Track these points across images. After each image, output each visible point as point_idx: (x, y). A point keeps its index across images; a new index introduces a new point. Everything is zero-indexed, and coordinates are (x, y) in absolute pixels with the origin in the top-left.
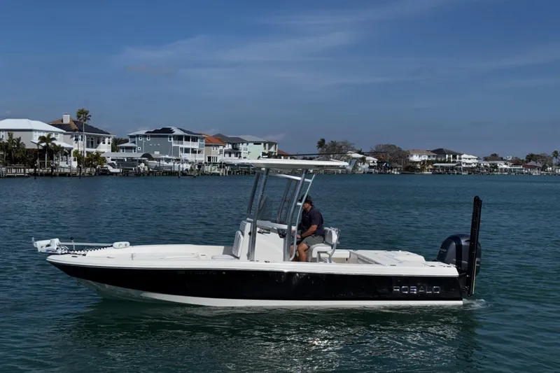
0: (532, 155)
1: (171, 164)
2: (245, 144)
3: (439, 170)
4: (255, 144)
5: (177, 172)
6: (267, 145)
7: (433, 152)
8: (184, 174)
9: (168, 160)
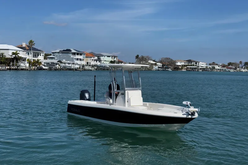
0: (230, 63)
1: (70, 65)
2: (103, 57)
3: (189, 69)
4: (108, 57)
5: (73, 69)
6: (113, 57)
7: (186, 61)
8: (76, 70)
9: (69, 64)
